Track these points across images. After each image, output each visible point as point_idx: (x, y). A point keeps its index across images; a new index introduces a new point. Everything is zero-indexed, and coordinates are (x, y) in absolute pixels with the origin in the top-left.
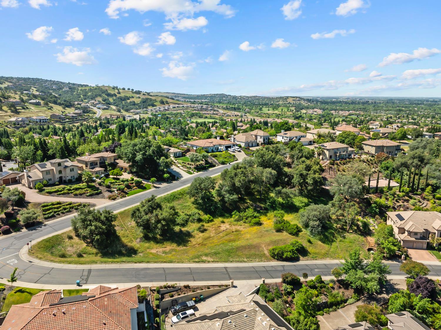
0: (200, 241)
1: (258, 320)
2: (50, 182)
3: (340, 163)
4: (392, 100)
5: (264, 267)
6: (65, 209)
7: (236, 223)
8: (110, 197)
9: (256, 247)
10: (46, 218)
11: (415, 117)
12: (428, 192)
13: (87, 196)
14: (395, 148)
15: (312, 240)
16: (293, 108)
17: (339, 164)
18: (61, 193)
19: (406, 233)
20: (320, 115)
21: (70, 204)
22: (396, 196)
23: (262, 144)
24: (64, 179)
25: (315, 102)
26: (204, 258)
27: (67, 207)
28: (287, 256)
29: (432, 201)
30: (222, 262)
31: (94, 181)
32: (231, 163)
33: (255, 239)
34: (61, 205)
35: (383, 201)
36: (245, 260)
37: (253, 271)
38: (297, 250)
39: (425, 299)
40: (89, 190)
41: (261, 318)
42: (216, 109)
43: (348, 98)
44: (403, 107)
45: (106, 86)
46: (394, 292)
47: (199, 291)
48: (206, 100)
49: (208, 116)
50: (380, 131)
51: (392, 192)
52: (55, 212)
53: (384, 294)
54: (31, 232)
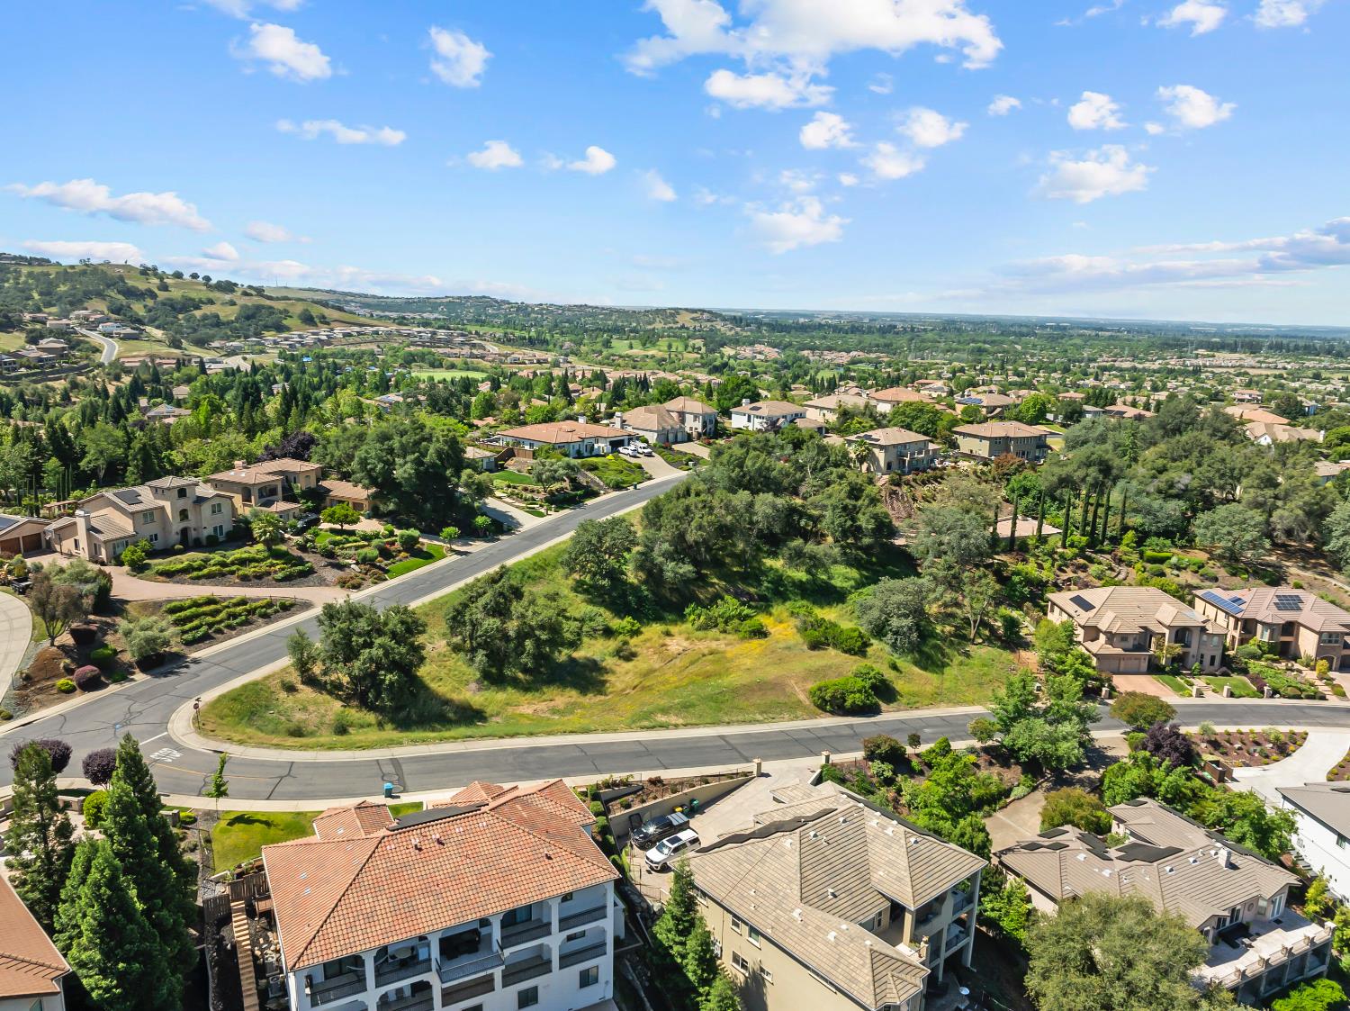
0: (630, 679)
1: (873, 827)
2: (158, 545)
3: (914, 480)
4: (954, 322)
5: (808, 730)
6: (235, 616)
7: (701, 634)
8: (345, 583)
9: (776, 686)
10: (188, 643)
11: (1023, 369)
12: (1127, 545)
13: (278, 581)
14: (1034, 442)
15: (900, 663)
16: (699, 343)
17: (912, 483)
18: (200, 573)
19: (1102, 638)
20: (776, 362)
21: (243, 602)
22: (1056, 556)
23: (699, 435)
24: (193, 534)
25: (753, 327)
26: (662, 718)
27: (239, 609)
28: (854, 702)
29: (1139, 566)
30: (706, 724)
31: (283, 541)
32: (638, 486)
33: (768, 669)
34: (218, 606)
35: (1030, 568)
36: (759, 717)
37: (788, 741)
38: (873, 687)
39: (1179, 769)
40: (279, 564)
41: (876, 821)
42: (476, 341)
43: (839, 317)
44: (985, 342)
45: (118, 266)
46: (1107, 764)
47: (686, 791)
48: (436, 315)
49: (457, 361)
50: (981, 401)
51: (1047, 547)
52: (210, 625)
53: (1088, 769)
54: (163, 680)
